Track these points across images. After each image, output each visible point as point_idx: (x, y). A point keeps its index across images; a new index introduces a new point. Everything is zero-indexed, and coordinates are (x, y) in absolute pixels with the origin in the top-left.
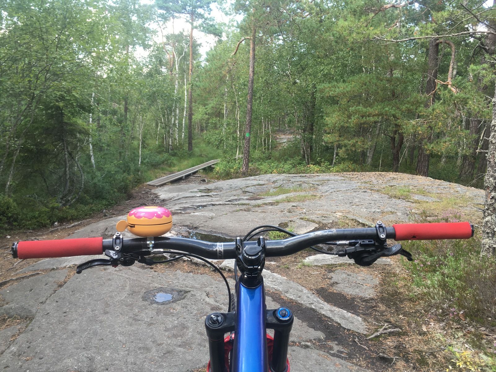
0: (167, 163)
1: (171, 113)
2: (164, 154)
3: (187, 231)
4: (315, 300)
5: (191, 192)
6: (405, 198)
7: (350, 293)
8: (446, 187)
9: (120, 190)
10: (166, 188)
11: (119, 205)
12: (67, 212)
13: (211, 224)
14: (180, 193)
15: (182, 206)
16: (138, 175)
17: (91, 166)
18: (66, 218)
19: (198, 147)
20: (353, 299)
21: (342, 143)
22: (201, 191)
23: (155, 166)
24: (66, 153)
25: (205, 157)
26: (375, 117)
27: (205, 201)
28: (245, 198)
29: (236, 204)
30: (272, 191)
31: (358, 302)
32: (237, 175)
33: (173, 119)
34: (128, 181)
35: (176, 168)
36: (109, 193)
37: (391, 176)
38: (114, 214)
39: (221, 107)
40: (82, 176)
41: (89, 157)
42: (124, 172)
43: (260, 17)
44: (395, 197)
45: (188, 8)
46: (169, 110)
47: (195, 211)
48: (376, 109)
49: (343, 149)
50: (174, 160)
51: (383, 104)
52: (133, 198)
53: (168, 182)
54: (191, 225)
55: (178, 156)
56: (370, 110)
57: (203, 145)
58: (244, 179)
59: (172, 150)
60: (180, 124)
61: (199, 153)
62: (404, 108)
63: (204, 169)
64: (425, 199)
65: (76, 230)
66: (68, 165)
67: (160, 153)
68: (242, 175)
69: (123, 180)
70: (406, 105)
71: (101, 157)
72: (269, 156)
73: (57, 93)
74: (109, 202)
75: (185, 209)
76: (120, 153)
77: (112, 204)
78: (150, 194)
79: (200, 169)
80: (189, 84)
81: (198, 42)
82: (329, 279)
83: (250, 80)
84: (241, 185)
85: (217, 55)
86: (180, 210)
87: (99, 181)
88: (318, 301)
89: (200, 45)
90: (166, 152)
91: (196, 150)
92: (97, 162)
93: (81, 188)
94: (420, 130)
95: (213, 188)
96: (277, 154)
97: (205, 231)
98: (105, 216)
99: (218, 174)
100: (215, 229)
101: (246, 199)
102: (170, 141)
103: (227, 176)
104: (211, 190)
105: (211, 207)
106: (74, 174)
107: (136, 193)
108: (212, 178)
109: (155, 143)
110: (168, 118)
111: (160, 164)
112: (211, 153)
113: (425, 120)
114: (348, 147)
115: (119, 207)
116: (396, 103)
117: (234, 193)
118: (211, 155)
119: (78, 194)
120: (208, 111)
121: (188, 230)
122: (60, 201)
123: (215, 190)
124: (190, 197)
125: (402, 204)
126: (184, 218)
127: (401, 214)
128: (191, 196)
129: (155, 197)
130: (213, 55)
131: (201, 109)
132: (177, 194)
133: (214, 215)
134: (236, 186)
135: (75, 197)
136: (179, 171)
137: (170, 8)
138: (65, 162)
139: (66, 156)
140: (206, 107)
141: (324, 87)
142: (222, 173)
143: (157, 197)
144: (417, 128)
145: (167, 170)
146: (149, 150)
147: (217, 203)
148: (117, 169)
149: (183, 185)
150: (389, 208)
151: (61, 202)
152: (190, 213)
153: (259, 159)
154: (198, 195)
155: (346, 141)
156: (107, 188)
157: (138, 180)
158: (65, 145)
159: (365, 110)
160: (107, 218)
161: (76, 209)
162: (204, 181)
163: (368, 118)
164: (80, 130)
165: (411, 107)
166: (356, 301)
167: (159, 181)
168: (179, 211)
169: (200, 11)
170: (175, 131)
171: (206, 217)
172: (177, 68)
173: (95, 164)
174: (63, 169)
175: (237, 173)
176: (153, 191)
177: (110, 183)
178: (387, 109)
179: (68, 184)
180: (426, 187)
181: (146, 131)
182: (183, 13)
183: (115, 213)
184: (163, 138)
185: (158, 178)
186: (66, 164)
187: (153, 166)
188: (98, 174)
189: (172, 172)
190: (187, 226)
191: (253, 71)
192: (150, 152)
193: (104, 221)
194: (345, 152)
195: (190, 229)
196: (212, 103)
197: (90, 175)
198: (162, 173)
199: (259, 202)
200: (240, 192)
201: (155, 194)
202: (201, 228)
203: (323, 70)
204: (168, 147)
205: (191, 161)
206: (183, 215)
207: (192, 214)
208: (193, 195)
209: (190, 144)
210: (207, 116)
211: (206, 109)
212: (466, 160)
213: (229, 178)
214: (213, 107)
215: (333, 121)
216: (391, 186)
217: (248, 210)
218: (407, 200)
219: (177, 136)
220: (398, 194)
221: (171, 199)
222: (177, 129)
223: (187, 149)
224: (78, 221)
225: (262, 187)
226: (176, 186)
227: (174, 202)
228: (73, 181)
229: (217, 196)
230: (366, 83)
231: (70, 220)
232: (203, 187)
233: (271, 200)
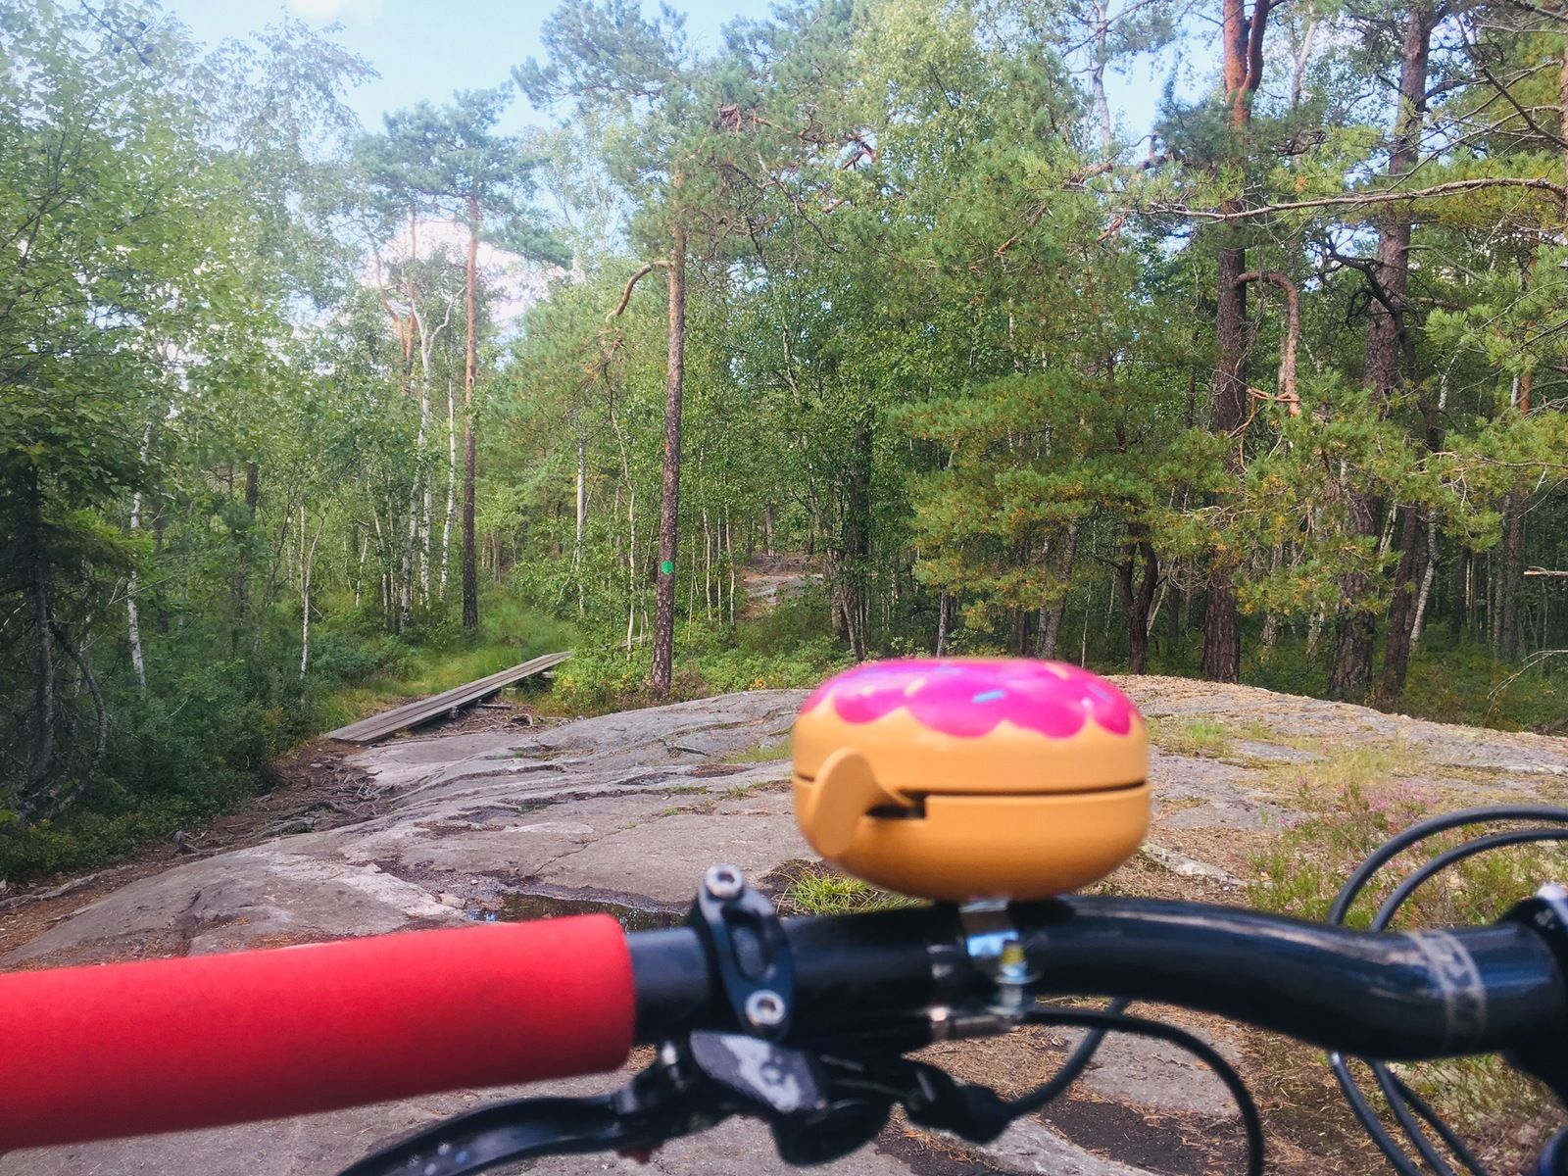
0: (393, 668)
1: (408, 504)
2: (386, 640)
3: (499, 893)
4: (1035, 1136)
5: (487, 758)
6: (1215, 753)
7: (1153, 1101)
8: (1329, 714)
9: (235, 759)
10: (395, 749)
11: (230, 813)
12: (43, 842)
13: (585, 863)
14: (449, 765)
15: (470, 805)
16: (298, 708)
17: (131, 681)
18: (40, 865)
19: (492, 615)
20: (1170, 1124)
21: (976, 586)
22: (521, 754)
23: (354, 677)
24: (46, 630)
25: (518, 644)
26: (1074, 502)
27: (544, 785)
28: (682, 769)
29: (657, 792)
30: (765, 743)
31: (1193, 1138)
32: (634, 698)
33: (413, 523)
34: (262, 728)
35: (426, 683)
36: (195, 769)
37: (1143, 686)
38: (216, 844)
39: (565, 488)
40: (100, 713)
41: (124, 649)
42: (249, 697)
43: (701, 197)
44: (1182, 751)
45: (460, 179)
46: (399, 494)
47: (518, 821)
48: (1075, 479)
49: (980, 604)
50: (418, 658)
51: (1095, 462)
52: (282, 785)
53: (401, 730)
54: (512, 871)
55: (432, 645)
56: (1057, 481)
57: (509, 609)
58: (665, 708)
59: (409, 624)
60: (435, 539)
61: (500, 635)
62: (1162, 473)
63: (521, 684)
64: (1277, 755)
65: (79, 905)
66: (51, 673)
67: (368, 634)
68: (651, 700)
69: (246, 724)
70: (1168, 465)
71: (170, 649)
72: (731, 637)
73: (21, 411)
74: (196, 801)
75: (480, 814)
76: (235, 633)
77: (207, 808)
78: (342, 771)
79: (507, 686)
80: (467, 412)
81: (496, 285)
82: (1057, 1048)
83: (671, 391)
84: (660, 729)
85: (561, 317)
86: (465, 817)
87: (161, 729)
88: (1047, 1141)
89: (497, 295)
90: (389, 632)
91: (490, 624)
92: (152, 665)
93: (95, 755)
94: (1221, 542)
95: (562, 741)
96: (754, 631)
97: (563, 888)
98: (185, 850)
99: (570, 700)
100: (599, 879)
101: (687, 774)
102: (404, 598)
103: (602, 701)
104: (556, 748)
105: (573, 806)
106: (70, 704)
107: (291, 768)
108: (551, 712)
109: (349, 603)
110: (396, 521)
111: (370, 673)
112: (538, 634)
113: (1230, 511)
114: (996, 600)
115: (233, 818)
116: (1136, 458)
117: (641, 755)
118: (538, 640)
119: (83, 775)
120: (522, 500)
121: (503, 887)
122: (19, 802)
123: (569, 748)
124: (487, 775)
125: (1215, 773)
126: (484, 845)
127: (1225, 805)
128: (489, 770)
129: (359, 780)
130: (549, 316)
131: (503, 492)
132: (435, 766)
133: (591, 831)
134: (641, 732)
135: (74, 788)
136: (435, 692)
137: (403, 176)
138: (41, 662)
139: (46, 642)
140: (518, 487)
141: (911, 412)
142: (583, 695)
143: (366, 779)
144: (1209, 533)
145: (395, 691)
146: (333, 626)
147: (592, 789)
148: (226, 690)
149: (451, 739)
150: (1179, 787)
151: (20, 808)
152: (501, 828)
153: (700, 649)
154: (515, 768)
155: (987, 581)
156: (189, 751)
157: (297, 723)
158: (43, 602)
159: (1042, 480)
160: (192, 859)
161: (76, 831)
162: (524, 721)
163: (1054, 507)
164: (101, 551)
165: (1185, 471)
166: (1182, 1133)
167: (366, 726)
168: (463, 823)
169: (500, 189)
170: (418, 562)
171: (563, 839)
172: (425, 363)
173: (145, 672)
174: (32, 693)
175: (634, 691)
176: (350, 760)
177: (201, 735)
178: (1110, 477)
179: (50, 742)
180: (1268, 718)
181: (322, 567)
182: (445, 193)
183: (221, 839)
184: (380, 586)
185: (363, 718)
186: (43, 671)
187: (345, 676)
188: (159, 705)
189: (411, 698)
190: (497, 874)
191: (681, 367)
192: (336, 631)
193: (183, 867)
194: (986, 615)
195: (509, 885)
196: (538, 476)
197: (127, 712)
198: (379, 700)
199: (737, 781)
200: (657, 750)
201: (356, 770)
202: (548, 880)
203: (896, 364)
204: (397, 615)
205: (476, 659)
206: (477, 835)
207: (510, 830)
208: (495, 766)
209: (470, 605)
210: (521, 518)
211: (517, 493)
212: (1346, 635)
213: (606, 709)
214: (538, 488)
215: (942, 518)
216: (1158, 717)
217: (708, 810)
218: (1221, 759)
219: (424, 581)
220: (1190, 739)
221: (417, 785)
222: (426, 555)
223: (460, 621)
224: (83, 874)
225: (730, 732)
226: (427, 742)
227: (431, 792)
228: (68, 731)
229: (579, 768)
230: (1040, 398)
231: (55, 869)
232: (526, 740)
233: (777, 774)
